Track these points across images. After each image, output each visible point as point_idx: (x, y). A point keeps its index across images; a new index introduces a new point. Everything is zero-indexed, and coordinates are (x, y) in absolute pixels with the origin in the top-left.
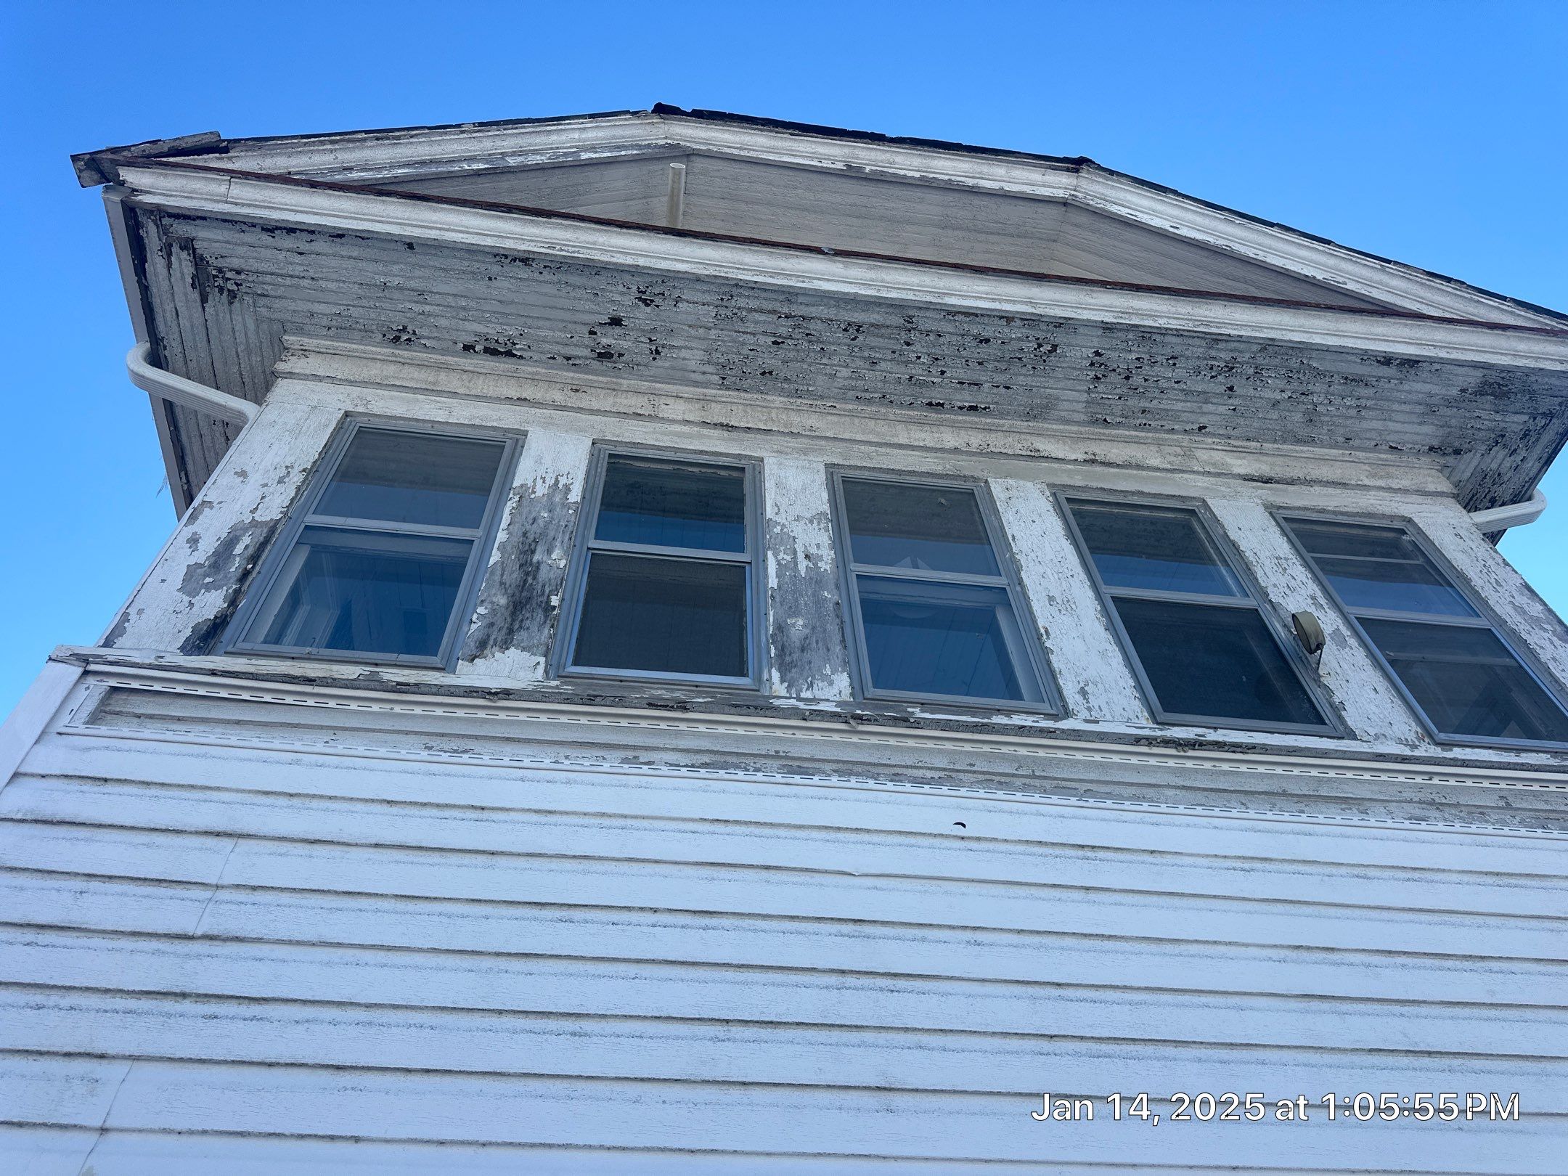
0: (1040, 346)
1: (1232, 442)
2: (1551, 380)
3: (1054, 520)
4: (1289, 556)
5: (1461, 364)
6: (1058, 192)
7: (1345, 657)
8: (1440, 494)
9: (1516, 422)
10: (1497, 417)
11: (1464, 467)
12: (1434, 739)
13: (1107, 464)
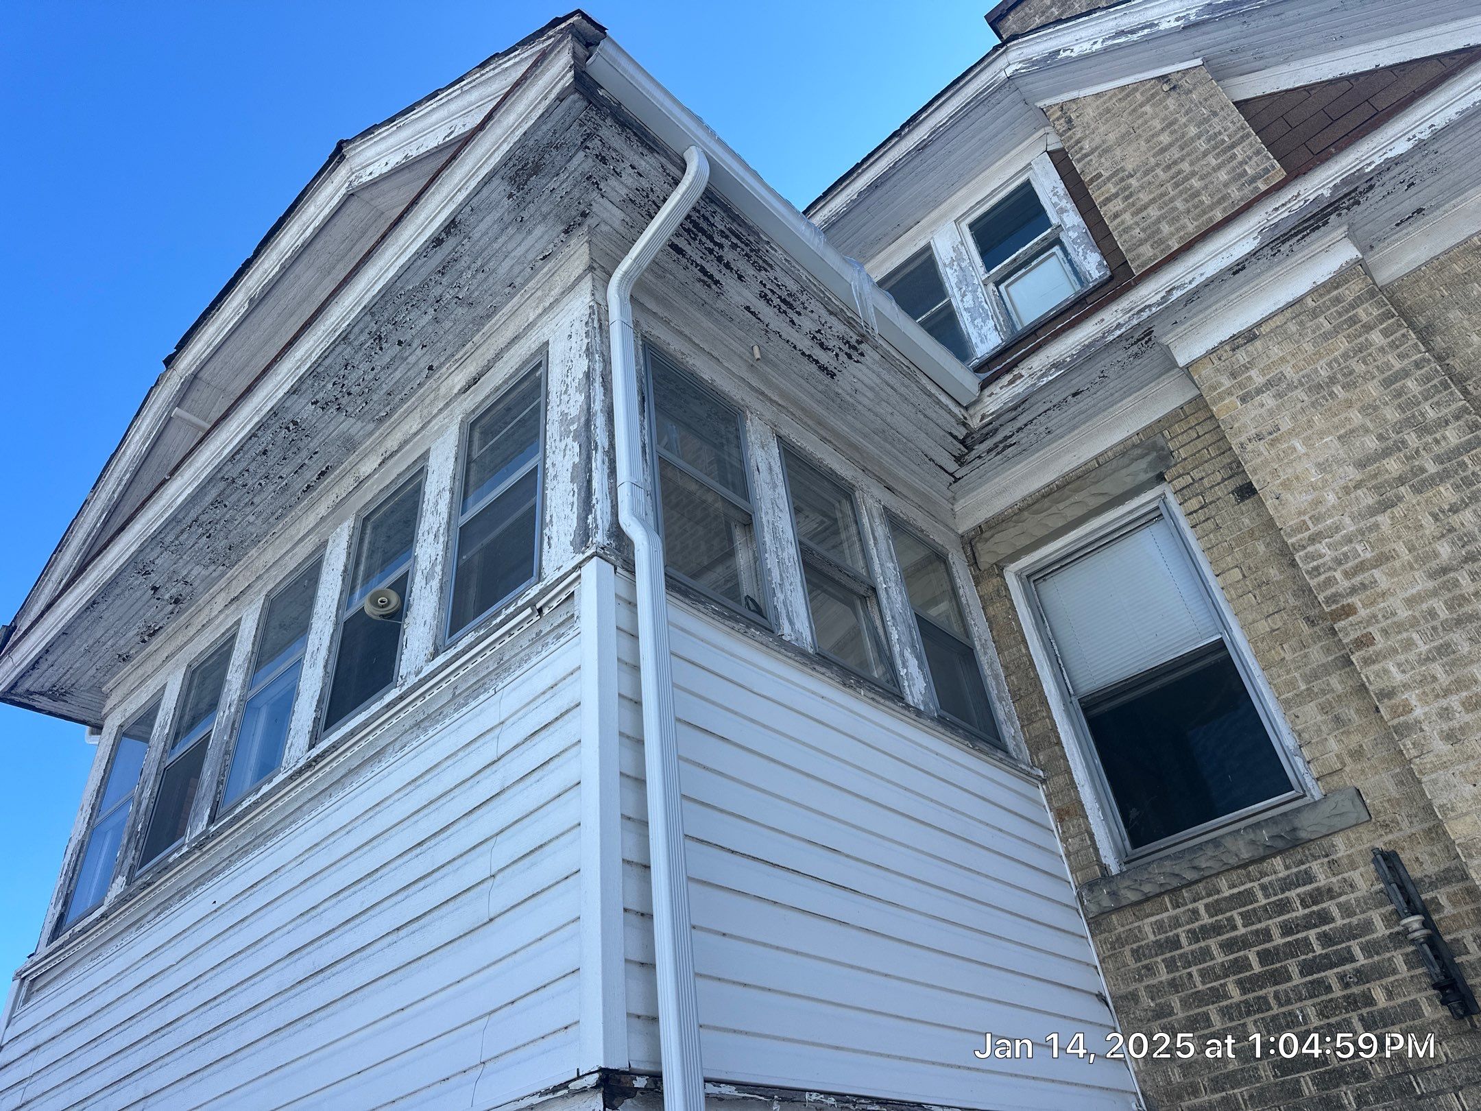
0: (288, 428)
1: (456, 357)
2: (544, 128)
3: (343, 558)
4: (447, 483)
5: (477, 191)
6: (343, 191)
7: (426, 593)
8: (579, 279)
9: (580, 162)
10: (563, 176)
11: (608, 213)
12: (435, 654)
13: (391, 456)
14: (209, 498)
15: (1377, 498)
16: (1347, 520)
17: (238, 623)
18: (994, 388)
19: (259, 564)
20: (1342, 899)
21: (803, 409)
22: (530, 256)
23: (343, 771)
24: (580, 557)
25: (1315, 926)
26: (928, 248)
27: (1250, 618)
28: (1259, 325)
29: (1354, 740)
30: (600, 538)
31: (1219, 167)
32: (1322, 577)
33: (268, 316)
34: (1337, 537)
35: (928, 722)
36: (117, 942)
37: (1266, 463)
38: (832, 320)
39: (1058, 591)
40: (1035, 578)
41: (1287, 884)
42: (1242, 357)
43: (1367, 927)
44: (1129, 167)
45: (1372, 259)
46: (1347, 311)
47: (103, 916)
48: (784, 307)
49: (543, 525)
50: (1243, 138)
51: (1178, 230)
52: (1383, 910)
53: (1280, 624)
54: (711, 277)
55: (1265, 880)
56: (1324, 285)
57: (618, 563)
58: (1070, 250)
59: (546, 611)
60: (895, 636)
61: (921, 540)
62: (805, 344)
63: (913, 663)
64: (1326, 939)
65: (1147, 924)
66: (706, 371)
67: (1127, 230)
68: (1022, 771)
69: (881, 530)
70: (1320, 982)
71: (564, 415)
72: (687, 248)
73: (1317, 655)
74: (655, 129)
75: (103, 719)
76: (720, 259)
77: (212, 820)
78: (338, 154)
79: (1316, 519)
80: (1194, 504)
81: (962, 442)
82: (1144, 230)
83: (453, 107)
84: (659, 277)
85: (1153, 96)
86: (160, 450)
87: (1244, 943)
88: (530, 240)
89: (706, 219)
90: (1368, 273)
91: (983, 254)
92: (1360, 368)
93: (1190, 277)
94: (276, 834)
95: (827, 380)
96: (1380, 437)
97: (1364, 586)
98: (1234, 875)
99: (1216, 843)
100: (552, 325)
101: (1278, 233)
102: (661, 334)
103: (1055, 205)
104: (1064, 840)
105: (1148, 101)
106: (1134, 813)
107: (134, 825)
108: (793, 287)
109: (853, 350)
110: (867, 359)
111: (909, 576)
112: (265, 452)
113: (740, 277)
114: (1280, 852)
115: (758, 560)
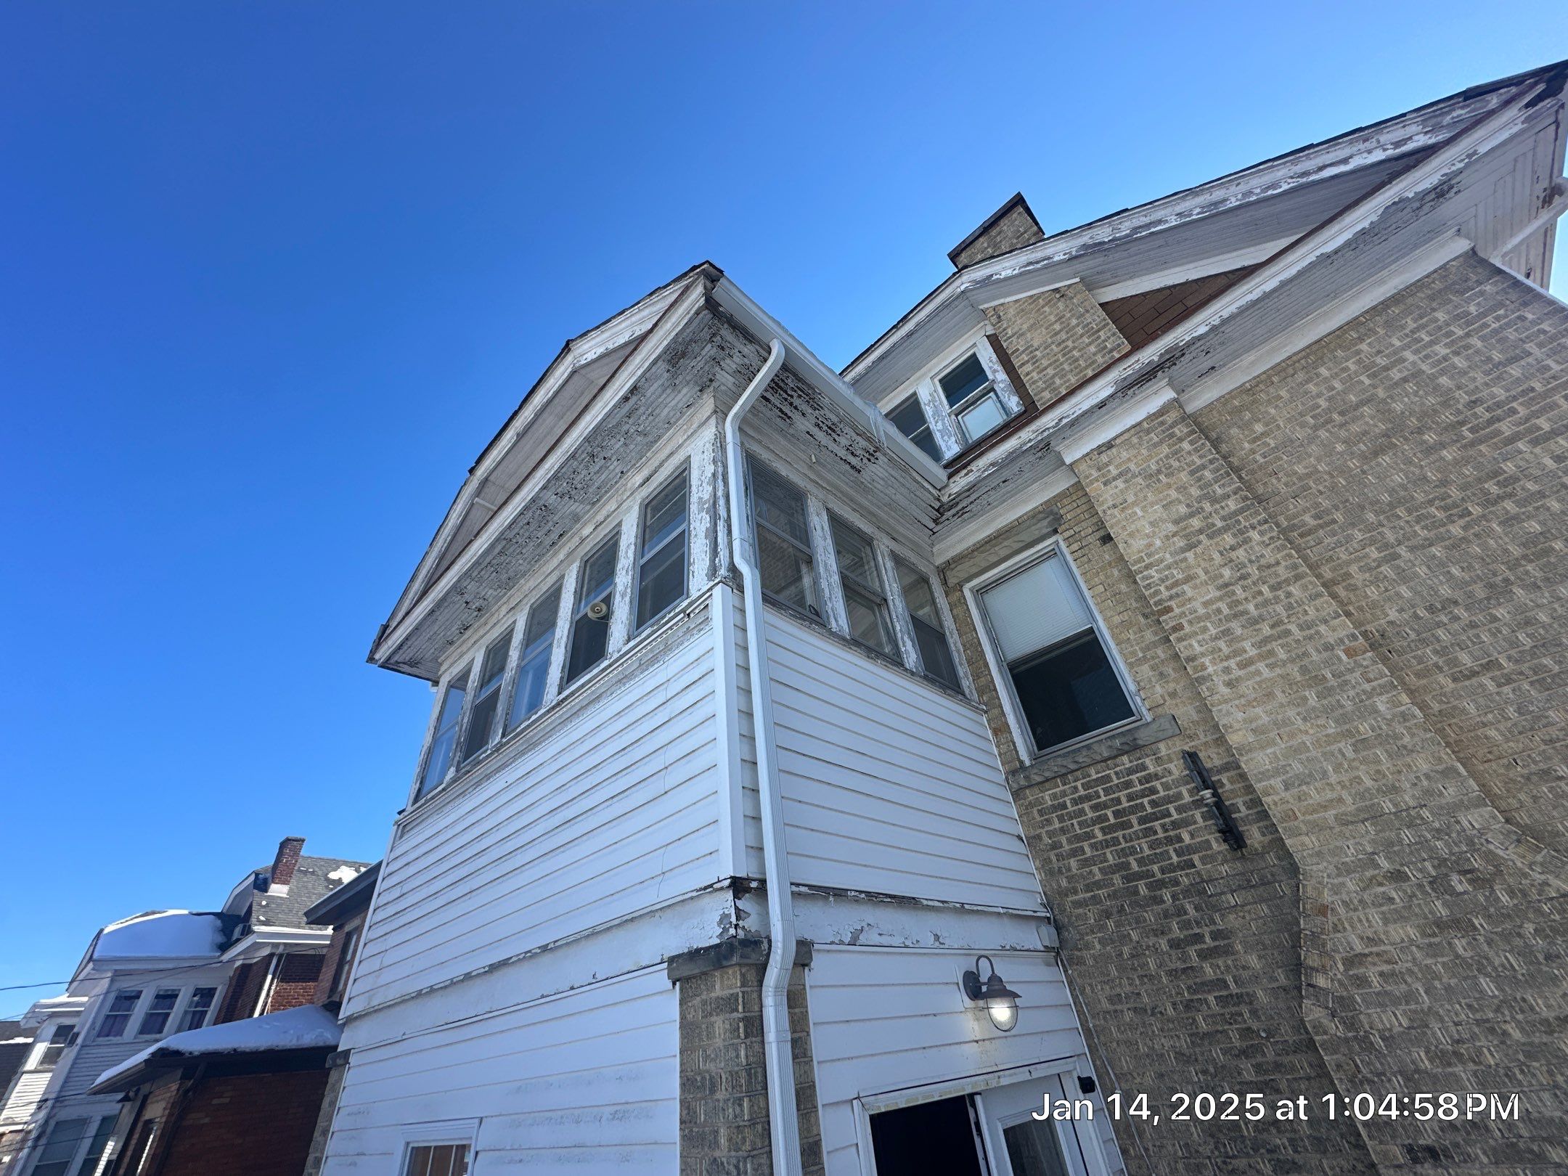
0: (541, 509)
1: (637, 466)
2: (688, 331)
3: (574, 585)
4: (633, 540)
5: (649, 369)
6: (570, 370)
7: (622, 604)
8: (709, 418)
9: (709, 350)
10: (699, 359)
11: (726, 379)
12: (629, 640)
13: (600, 524)
14: (497, 550)
15: (1186, 542)
16: (1168, 556)
17: (514, 622)
18: (956, 478)
19: (526, 588)
20: (1164, 780)
21: (842, 492)
22: (680, 405)
23: (578, 707)
24: (712, 583)
25: (1148, 796)
26: (915, 394)
27: (1109, 615)
28: (1115, 439)
29: (1172, 686)
30: (723, 572)
31: (1090, 344)
32: (1152, 590)
33: (528, 443)
34: (1162, 566)
35: (918, 679)
36: (452, 804)
37: (1119, 522)
38: (859, 439)
39: (997, 600)
40: (981, 592)
41: (1130, 771)
42: (1104, 458)
43: (1179, 796)
44: (1036, 345)
45: (1184, 398)
46: (1168, 430)
47: (444, 790)
48: (830, 431)
49: (689, 564)
50: (1105, 326)
51: (1065, 382)
52: (1188, 787)
53: (1127, 618)
54: (786, 414)
55: (1118, 769)
56: (1154, 414)
57: (734, 587)
58: (1000, 394)
59: (692, 615)
60: (898, 628)
61: (912, 569)
62: (842, 453)
63: (909, 644)
64: (1154, 804)
65: (1047, 796)
66: (784, 471)
67: (1034, 383)
68: (973, 706)
69: (889, 564)
70: (1150, 829)
71: (700, 498)
72: (772, 398)
73: (1149, 636)
74: (753, 329)
75: (439, 677)
76: (791, 404)
77: (503, 735)
78: (567, 348)
79: (1149, 555)
80: (1075, 547)
81: (938, 510)
82: (1045, 382)
83: (634, 319)
84: (754, 415)
85: (1050, 301)
86: (467, 523)
87: (1105, 806)
88: (680, 396)
89: (783, 381)
90: (1181, 406)
91: (948, 397)
92: (1176, 464)
93: (1072, 411)
94: (540, 743)
95: (856, 474)
96: (1188, 506)
97: (1177, 595)
98: (1099, 766)
99: (1088, 747)
100: (693, 446)
101: (1126, 383)
102: (755, 448)
103: (990, 368)
104: (998, 746)
105: (1046, 304)
106: (1039, 730)
107: (459, 738)
108: (835, 419)
109: (871, 456)
110: (880, 462)
111: (907, 591)
112: (528, 523)
113: (803, 414)
114: (1127, 752)
115: (816, 583)
